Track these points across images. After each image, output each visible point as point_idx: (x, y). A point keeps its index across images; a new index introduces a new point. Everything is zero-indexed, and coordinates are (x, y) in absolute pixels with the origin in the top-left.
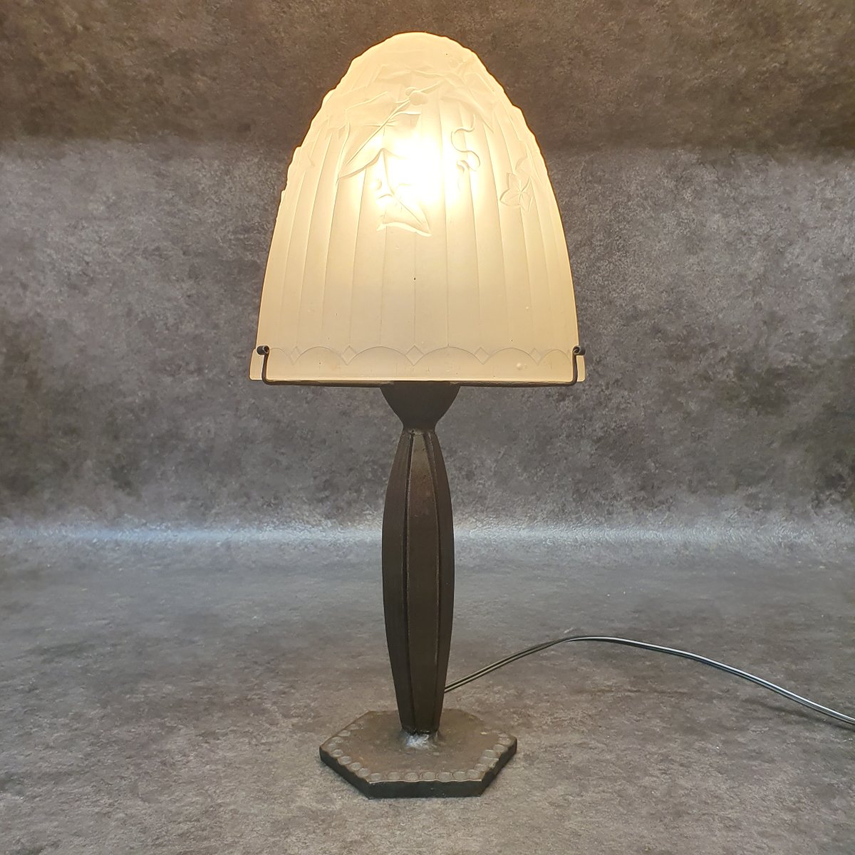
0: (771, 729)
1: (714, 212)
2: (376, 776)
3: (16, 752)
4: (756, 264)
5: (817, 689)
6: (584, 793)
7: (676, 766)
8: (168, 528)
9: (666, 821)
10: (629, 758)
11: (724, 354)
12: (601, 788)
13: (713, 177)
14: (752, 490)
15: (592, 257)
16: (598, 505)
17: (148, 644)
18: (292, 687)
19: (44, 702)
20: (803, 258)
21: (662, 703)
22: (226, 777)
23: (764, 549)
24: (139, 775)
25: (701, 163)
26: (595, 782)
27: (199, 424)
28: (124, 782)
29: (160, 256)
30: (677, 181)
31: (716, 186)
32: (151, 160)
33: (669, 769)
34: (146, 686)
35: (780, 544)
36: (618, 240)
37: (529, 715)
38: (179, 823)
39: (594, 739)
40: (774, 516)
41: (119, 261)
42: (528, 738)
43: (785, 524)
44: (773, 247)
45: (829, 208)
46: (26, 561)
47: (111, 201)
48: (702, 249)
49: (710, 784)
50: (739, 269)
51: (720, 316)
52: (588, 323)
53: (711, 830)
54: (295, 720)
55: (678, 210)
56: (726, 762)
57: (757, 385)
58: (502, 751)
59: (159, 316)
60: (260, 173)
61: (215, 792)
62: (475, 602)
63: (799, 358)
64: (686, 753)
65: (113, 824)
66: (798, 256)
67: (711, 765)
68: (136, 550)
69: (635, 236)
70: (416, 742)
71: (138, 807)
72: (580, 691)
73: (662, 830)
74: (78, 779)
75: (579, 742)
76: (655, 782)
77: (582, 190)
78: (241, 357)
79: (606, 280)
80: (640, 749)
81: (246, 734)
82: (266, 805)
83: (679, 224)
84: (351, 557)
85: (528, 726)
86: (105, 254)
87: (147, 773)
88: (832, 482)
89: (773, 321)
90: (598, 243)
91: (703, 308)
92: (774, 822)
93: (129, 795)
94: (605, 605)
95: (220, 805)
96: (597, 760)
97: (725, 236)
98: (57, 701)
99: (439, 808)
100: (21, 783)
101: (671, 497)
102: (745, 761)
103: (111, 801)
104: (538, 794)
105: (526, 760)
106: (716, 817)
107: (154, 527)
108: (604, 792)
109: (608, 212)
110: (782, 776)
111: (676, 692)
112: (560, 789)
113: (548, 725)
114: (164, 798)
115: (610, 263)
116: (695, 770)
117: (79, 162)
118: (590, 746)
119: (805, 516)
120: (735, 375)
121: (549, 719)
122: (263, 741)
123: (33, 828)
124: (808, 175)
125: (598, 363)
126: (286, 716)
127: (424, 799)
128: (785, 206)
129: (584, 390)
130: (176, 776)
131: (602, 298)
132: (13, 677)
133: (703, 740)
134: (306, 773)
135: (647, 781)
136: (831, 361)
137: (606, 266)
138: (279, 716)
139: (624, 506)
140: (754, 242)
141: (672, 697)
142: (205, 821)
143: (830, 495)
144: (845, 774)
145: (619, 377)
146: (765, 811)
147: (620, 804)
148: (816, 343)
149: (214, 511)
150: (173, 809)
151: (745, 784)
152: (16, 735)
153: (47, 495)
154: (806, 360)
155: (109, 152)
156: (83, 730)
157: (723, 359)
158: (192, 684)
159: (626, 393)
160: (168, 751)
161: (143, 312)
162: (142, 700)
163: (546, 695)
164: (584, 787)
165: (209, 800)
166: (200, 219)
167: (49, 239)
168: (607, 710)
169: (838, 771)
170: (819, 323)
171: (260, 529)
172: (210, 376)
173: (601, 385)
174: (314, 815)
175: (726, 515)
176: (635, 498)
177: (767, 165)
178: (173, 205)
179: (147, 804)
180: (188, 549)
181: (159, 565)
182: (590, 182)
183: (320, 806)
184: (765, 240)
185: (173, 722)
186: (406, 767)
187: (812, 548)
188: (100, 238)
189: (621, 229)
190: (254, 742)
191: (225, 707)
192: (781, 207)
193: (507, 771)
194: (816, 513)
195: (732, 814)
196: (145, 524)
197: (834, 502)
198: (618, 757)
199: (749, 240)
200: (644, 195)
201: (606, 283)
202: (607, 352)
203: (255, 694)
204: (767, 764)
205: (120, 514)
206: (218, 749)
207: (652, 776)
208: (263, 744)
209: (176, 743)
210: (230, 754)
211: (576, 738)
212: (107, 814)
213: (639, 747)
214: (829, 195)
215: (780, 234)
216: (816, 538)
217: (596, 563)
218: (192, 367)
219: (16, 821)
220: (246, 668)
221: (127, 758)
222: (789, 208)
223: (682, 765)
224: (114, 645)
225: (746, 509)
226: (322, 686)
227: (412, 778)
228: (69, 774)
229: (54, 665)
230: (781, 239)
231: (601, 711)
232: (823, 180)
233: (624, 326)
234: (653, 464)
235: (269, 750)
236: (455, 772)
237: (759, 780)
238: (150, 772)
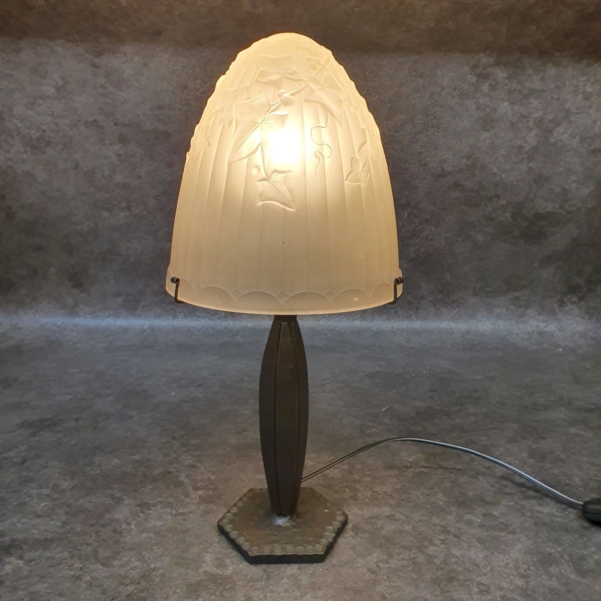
0: (516, 503)
1: (504, 100)
2: (254, 549)
3: (16, 520)
4: (531, 138)
5: (548, 466)
6: (390, 561)
7: (450, 537)
8: (110, 315)
9: (442, 585)
10: (421, 529)
11: (504, 202)
12: (401, 557)
13: (505, 75)
14: (517, 294)
15: (413, 131)
16: (410, 303)
17: (100, 419)
18: (199, 461)
19: (32, 474)
20: (566, 135)
21: (445, 478)
22: (157, 544)
23: (522, 335)
24: (98, 541)
25: (497, 64)
26: (397, 551)
27: (129, 245)
28: (89, 549)
29: (97, 126)
30: (478, 77)
31: (507, 81)
32: (87, 55)
33: (446, 539)
34: (101, 459)
35: (533, 331)
36: (433, 120)
37: (357, 490)
38: (127, 585)
39: (398, 512)
40: (531, 312)
41: (67, 129)
42: (356, 510)
43: (538, 317)
44: (544, 127)
45: (587, 99)
46: (12, 338)
47: (59, 85)
48: (493, 127)
49: (472, 553)
50: (519, 142)
51: (503, 176)
52: (409, 179)
53: (470, 594)
54: (201, 492)
55: (477, 99)
56: (483, 533)
57: (526, 224)
58: (338, 527)
59: (98, 169)
60: (170, 65)
61: (149, 558)
62: (323, 380)
63: (557, 206)
64: (458, 525)
65: (84, 585)
66: (562, 134)
67: (474, 536)
68: (89, 331)
69: (445, 117)
70: (281, 521)
71: (98, 571)
72: (390, 467)
73: (439, 594)
74: (58, 545)
75: (389, 514)
76: (436, 550)
77: (408, 82)
78: (158, 199)
79: (423, 149)
80: (428, 521)
81: (169, 505)
82: (183, 570)
83: (477, 109)
84: (238, 338)
85: (355, 498)
86: (57, 124)
87: (104, 540)
88: (573, 289)
89: (540, 180)
90: (418, 122)
91: (491, 170)
92: (511, 588)
93: (93, 560)
94: (411, 385)
95: (153, 570)
96: (400, 531)
97: (511, 118)
98: (41, 473)
99: (296, 573)
100: (21, 549)
101: (461, 298)
102: (496, 532)
103: (81, 565)
104: (360, 561)
105: (353, 531)
106: (475, 582)
107: (100, 314)
108: (403, 559)
109: (427, 99)
110: (519, 546)
111: (454, 469)
112: (375, 556)
113: (369, 499)
114: (116, 563)
115: (426, 136)
116: (463, 540)
117: (33, 55)
118: (396, 518)
119: (552, 313)
120: (511, 217)
121: (369, 493)
122: (180, 511)
123: (32, 589)
124: (575, 74)
125: (415, 207)
126: (196, 489)
127: (286, 565)
128: (556, 97)
129: (404, 226)
130: (123, 543)
131: (419, 161)
132: (10, 450)
133: (470, 513)
134: (209, 541)
135: (431, 550)
136: (579, 209)
137: (424, 138)
138: (190, 488)
139: (428, 304)
140: (531, 123)
141: (451, 473)
142: (144, 584)
143: (571, 298)
144: (560, 545)
145: (429, 217)
146: (506, 578)
147: (413, 571)
148: (569, 196)
149: (142, 304)
150: (122, 572)
151: (495, 553)
152: (15, 504)
153: (24, 291)
154: (561, 207)
155: (55, 48)
156: (60, 500)
157: (503, 206)
158: (132, 457)
159: (433, 228)
160: (117, 520)
161: (87, 167)
162: (98, 472)
163: (369, 470)
164: (390, 556)
165: (146, 565)
166: (126, 99)
167: (14, 113)
168: (408, 485)
169: (556, 542)
170: (573, 182)
171: (175, 317)
172: (136, 212)
173: (416, 223)
174: (213, 578)
175: (498, 310)
176: (435, 299)
177: (545, 66)
178: (105, 88)
179: (105, 568)
180: (125, 330)
181: (104, 342)
182: (414, 76)
183: (219, 571)
184: (539, 122)
185: (119, 494)
186: (275, 542)
187: (555, 335)
188: (53, 112)
189: (435, 112)
190: (174, 512)
191: (154, 480)
192: (552, 98)
193: (341, 540)
194: (560, 310)
195: (484, 580)
196: (94, 312)
197: (573, 303)
198: (414, 528)
199: (528, 122)
200: (453, 87)
201: (423, 150)
202: (422, 199)
203: (175, 468)
204: (510, 536)
205: (76, 305)
206: (150, 518)
207: (435, 545)
208: (181, 514)
209: (122, 512)
210: (158, 523)
211: (386, 511)
212: (79, 578)
213: (428, 519)
214: (589, 89)
215: (550, 118)
216: (559, 327)
217: (406, 344)
218: (123, 205)
219: (21, 583)
220: (167, 443)
221: (91, 526)
222: (559, 99)
223: (455, 536)
224: (77, 420)
225: (512, 307)
226: (218, 461)
227: (278, 552)
228: (52, 540)
229: (37, 438)
230: (551, 121)
231: (404, 485)
232: (586, 78)
233: (434, 181)
234: (449, 276)
235: (184, 520)
236: (307, 546)
237: (504, 549)
238: (106, 539)
